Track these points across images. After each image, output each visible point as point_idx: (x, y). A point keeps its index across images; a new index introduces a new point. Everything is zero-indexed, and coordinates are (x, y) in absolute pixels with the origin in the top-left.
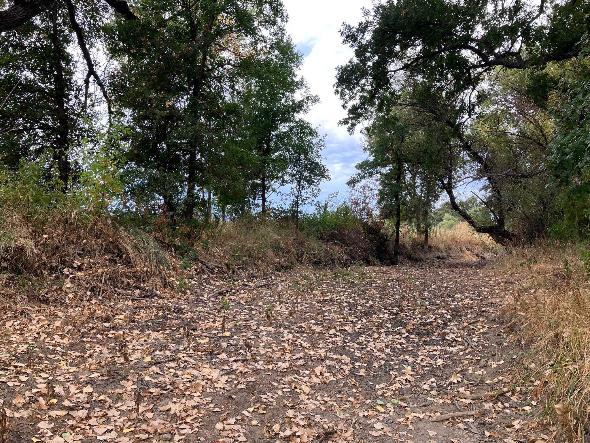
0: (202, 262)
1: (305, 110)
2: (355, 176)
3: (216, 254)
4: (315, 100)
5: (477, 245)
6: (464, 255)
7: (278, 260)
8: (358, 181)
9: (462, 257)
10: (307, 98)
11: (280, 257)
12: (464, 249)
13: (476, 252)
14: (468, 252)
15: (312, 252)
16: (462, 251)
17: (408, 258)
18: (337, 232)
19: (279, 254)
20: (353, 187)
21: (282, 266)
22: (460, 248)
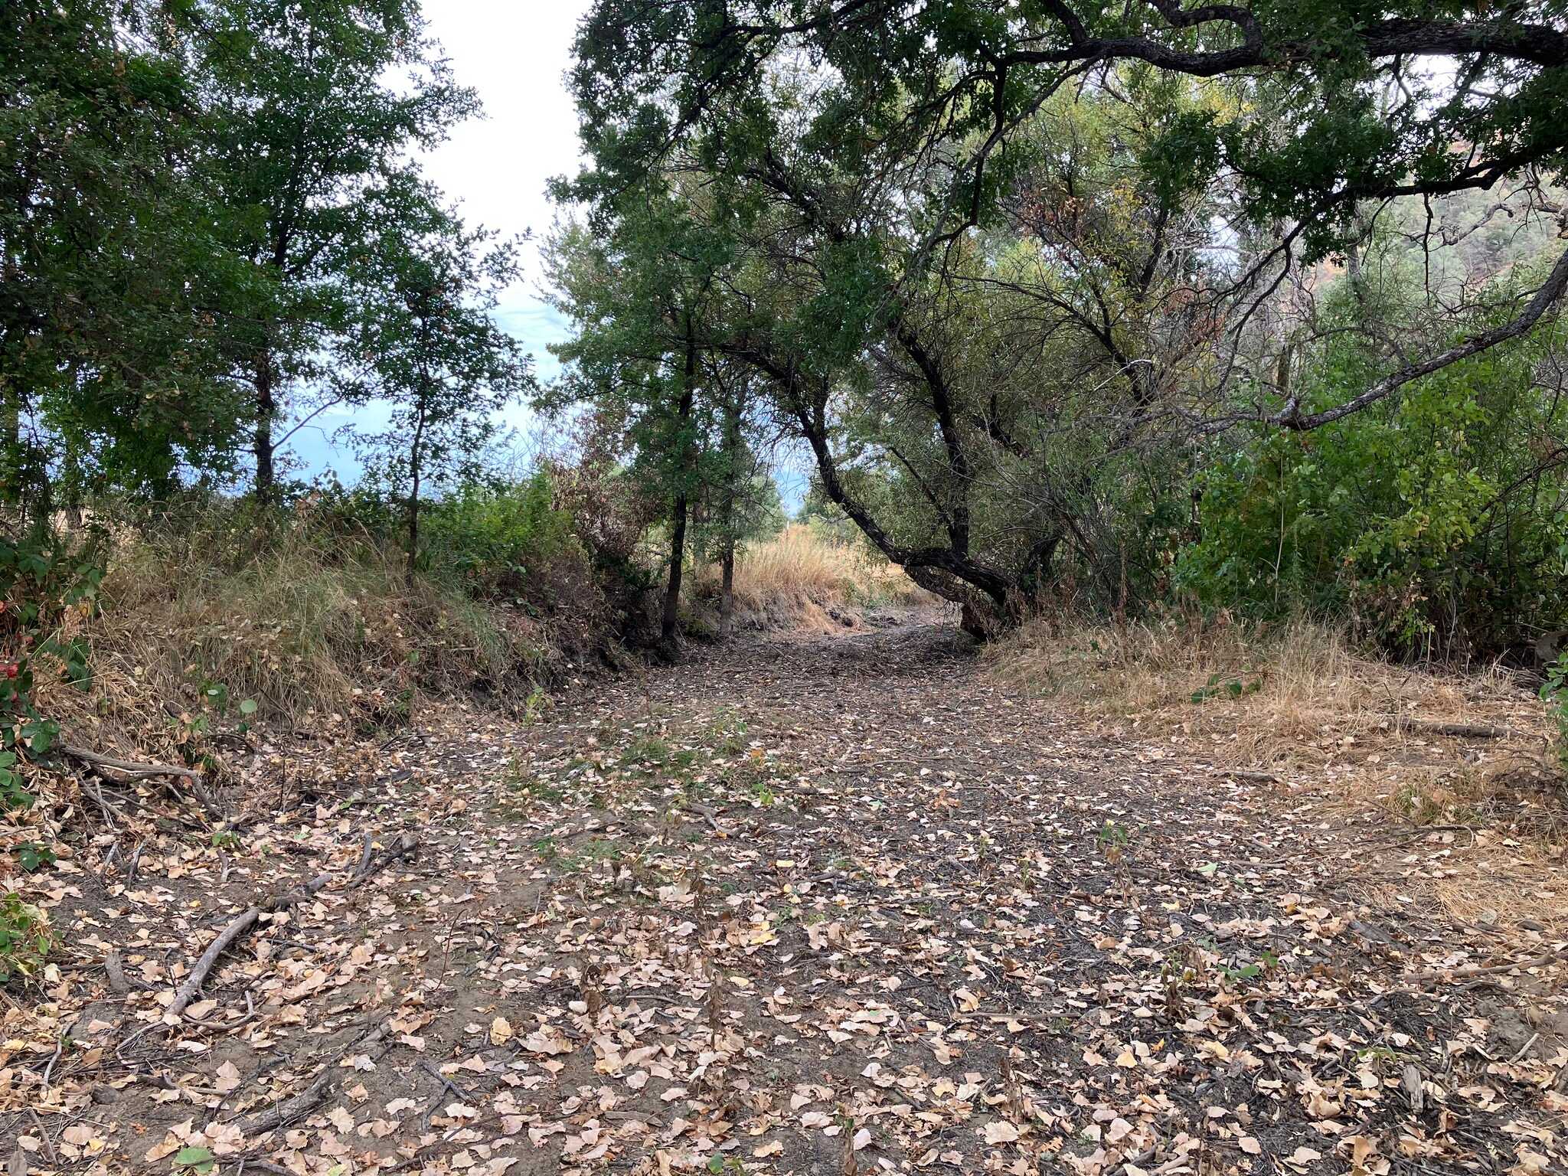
0: (76, 761)
1: (426, 137)
2: (558, 383)
3: (128, 702)
4: (465, 103)
5: (831, 587)
6: (806, 617)
7: (358, 691)
8: (568, 400)
9: (802, 620)
10: (440, 92)
11: (366, 681)
12: (805, 599)
13: (831, 605)
14: (815, 607)
15: (463, 647)
16: (801, 605)
17: (685, 634)
18: (523, 569)
19: (359, 670)
20: (552, 417)
21: (378, 717)
22: (797, 597)
